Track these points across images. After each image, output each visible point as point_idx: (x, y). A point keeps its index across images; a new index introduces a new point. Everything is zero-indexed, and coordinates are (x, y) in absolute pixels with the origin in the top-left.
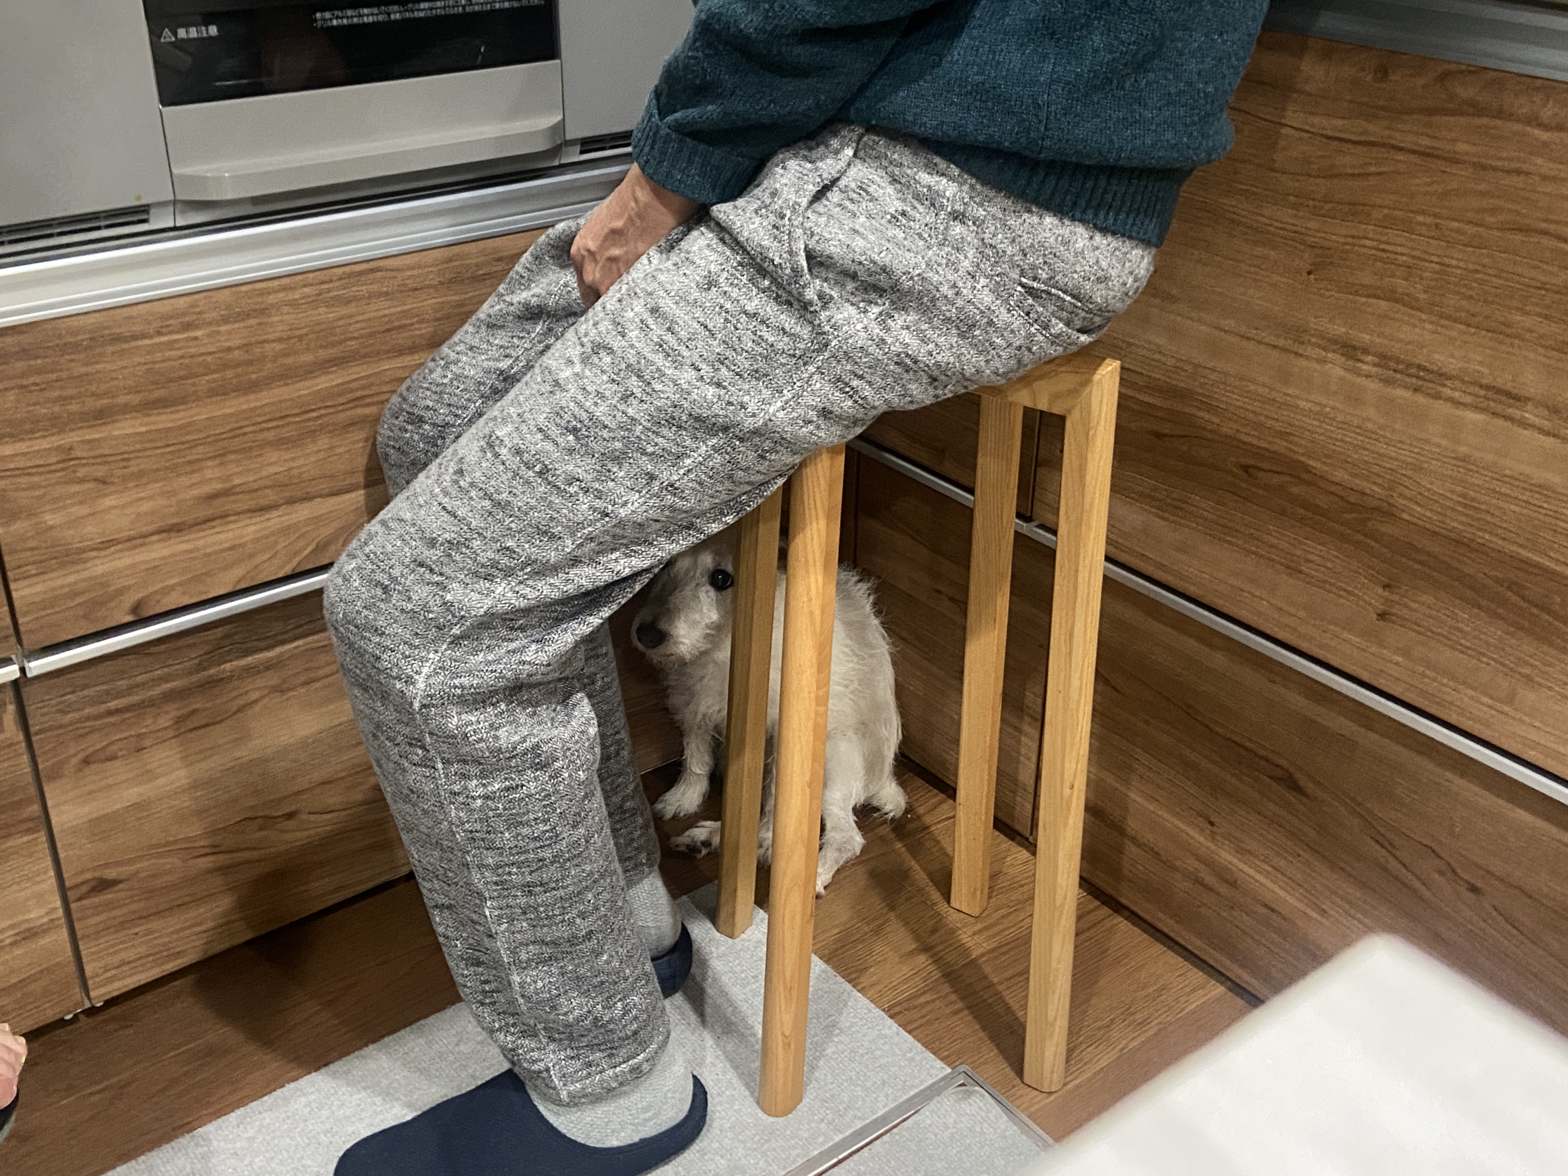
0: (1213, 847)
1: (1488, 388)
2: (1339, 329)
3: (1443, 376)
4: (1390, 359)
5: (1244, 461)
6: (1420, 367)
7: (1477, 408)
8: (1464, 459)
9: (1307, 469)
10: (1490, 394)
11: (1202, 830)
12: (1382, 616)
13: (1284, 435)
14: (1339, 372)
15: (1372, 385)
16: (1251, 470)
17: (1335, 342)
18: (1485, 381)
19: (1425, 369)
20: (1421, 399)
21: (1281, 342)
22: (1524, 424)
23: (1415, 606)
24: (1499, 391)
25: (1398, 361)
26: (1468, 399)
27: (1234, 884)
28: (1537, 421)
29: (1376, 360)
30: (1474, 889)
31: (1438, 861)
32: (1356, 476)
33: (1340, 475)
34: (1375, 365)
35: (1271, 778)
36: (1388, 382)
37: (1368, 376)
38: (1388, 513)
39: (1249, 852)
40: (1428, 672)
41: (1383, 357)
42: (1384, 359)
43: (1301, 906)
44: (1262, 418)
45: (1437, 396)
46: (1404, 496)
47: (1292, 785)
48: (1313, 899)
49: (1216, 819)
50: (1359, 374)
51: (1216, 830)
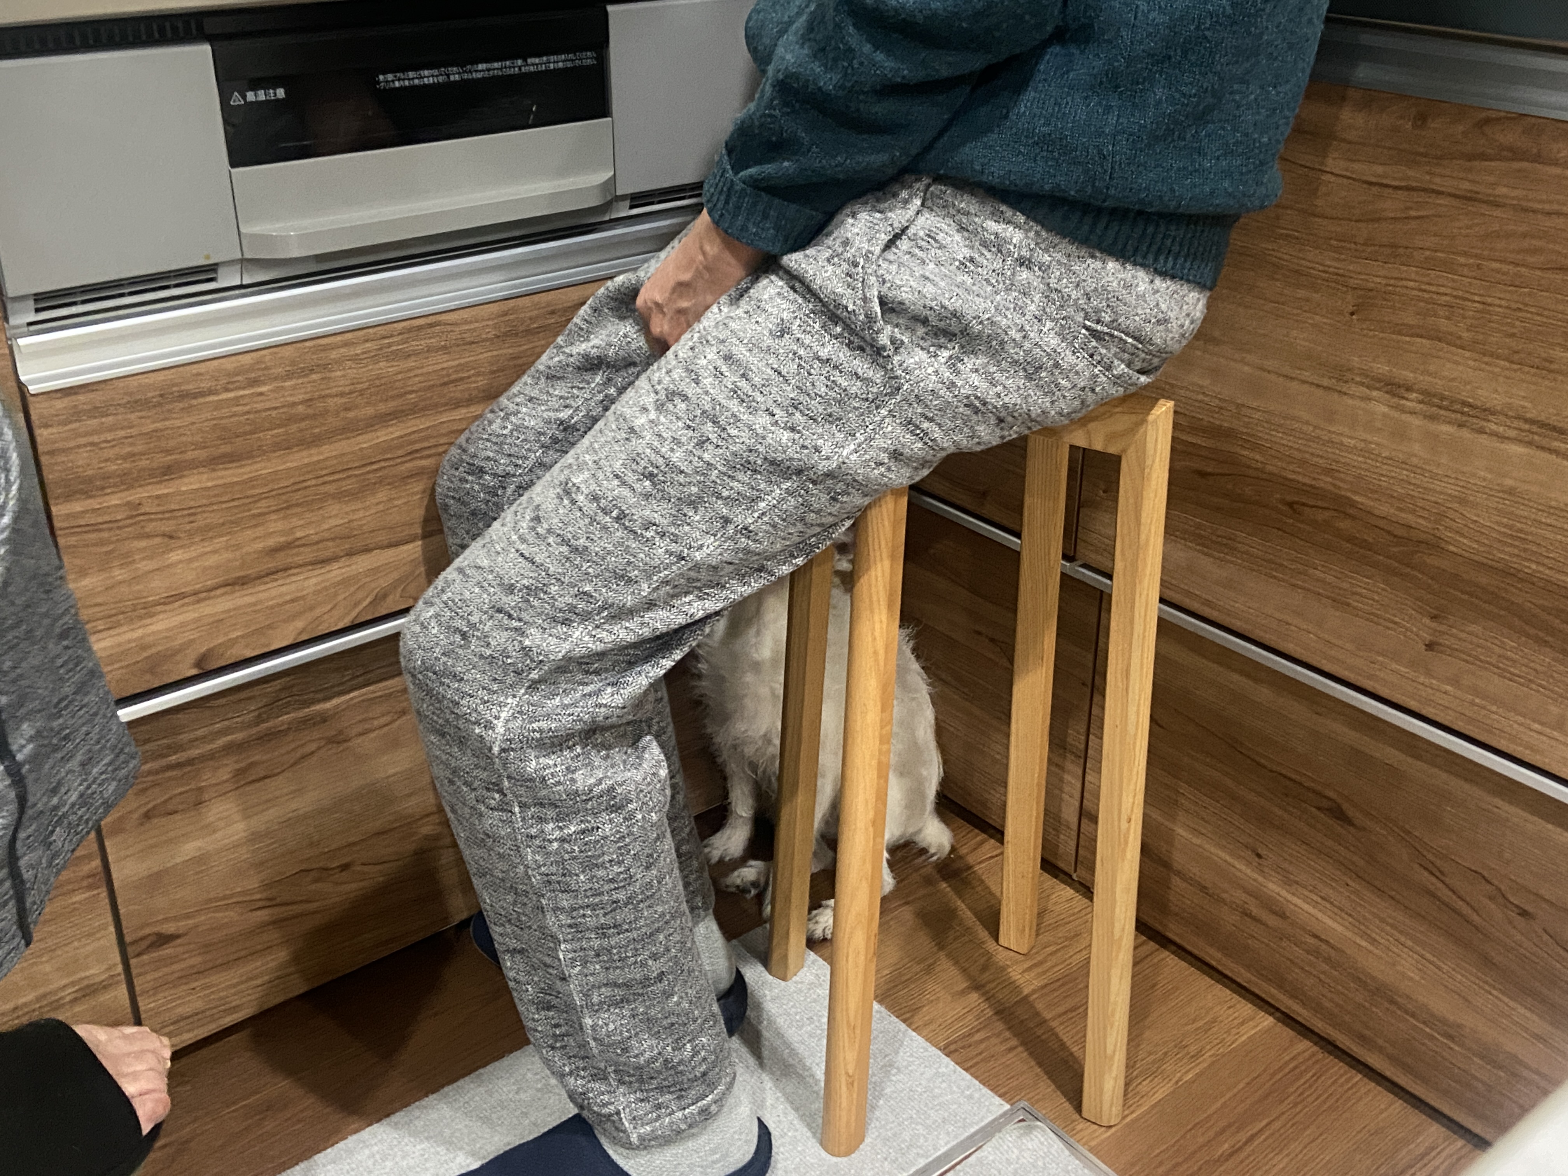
0: (1260, 879)
1: (1532, 422)
2: (1382, 368)
3: (1488, 412)
4: (1434, 396)
5: (1289, 498)
6: (1464, 403)
8: (1511, 491)
9: (1352, 504)
10: (1535, 428)
11: (1249, 863)
12: (1430, 646)
13: (1328, 471)
14: (1383, 409)
15: (1416, 421)
16: (1295, 506)
17: (1379, 380)
18: (1528, 416)
19: (1470, 405)
20: (1465, 434)
21: (1325, 382)
23: (1463, 635)
24: (1543, 425)
25: (1443, 398)
26: (1512, 433)
27: (1283, 916)
29: (1421, 397)
30: (1524, 913)
31: (1488, 887)
32: (1400, 509)
33: (1384, 509)
34: (1419, 402)
35: (1319, 809)
36: (1432, 418)
37: (1412, 413)
38: (1435, 545)
39: (1297, 883)
40: (1477, 701)
41: (1425, 392)
42: (1428, 396)
43: (1349, 934)
44: (1307, 456)
45: (1481, 431)
46: (1450, 529)
47: (1338, 814)
48: (1362, 927)
49: (1263, 852)
50: (1403, 410)
51: (1264, 862)
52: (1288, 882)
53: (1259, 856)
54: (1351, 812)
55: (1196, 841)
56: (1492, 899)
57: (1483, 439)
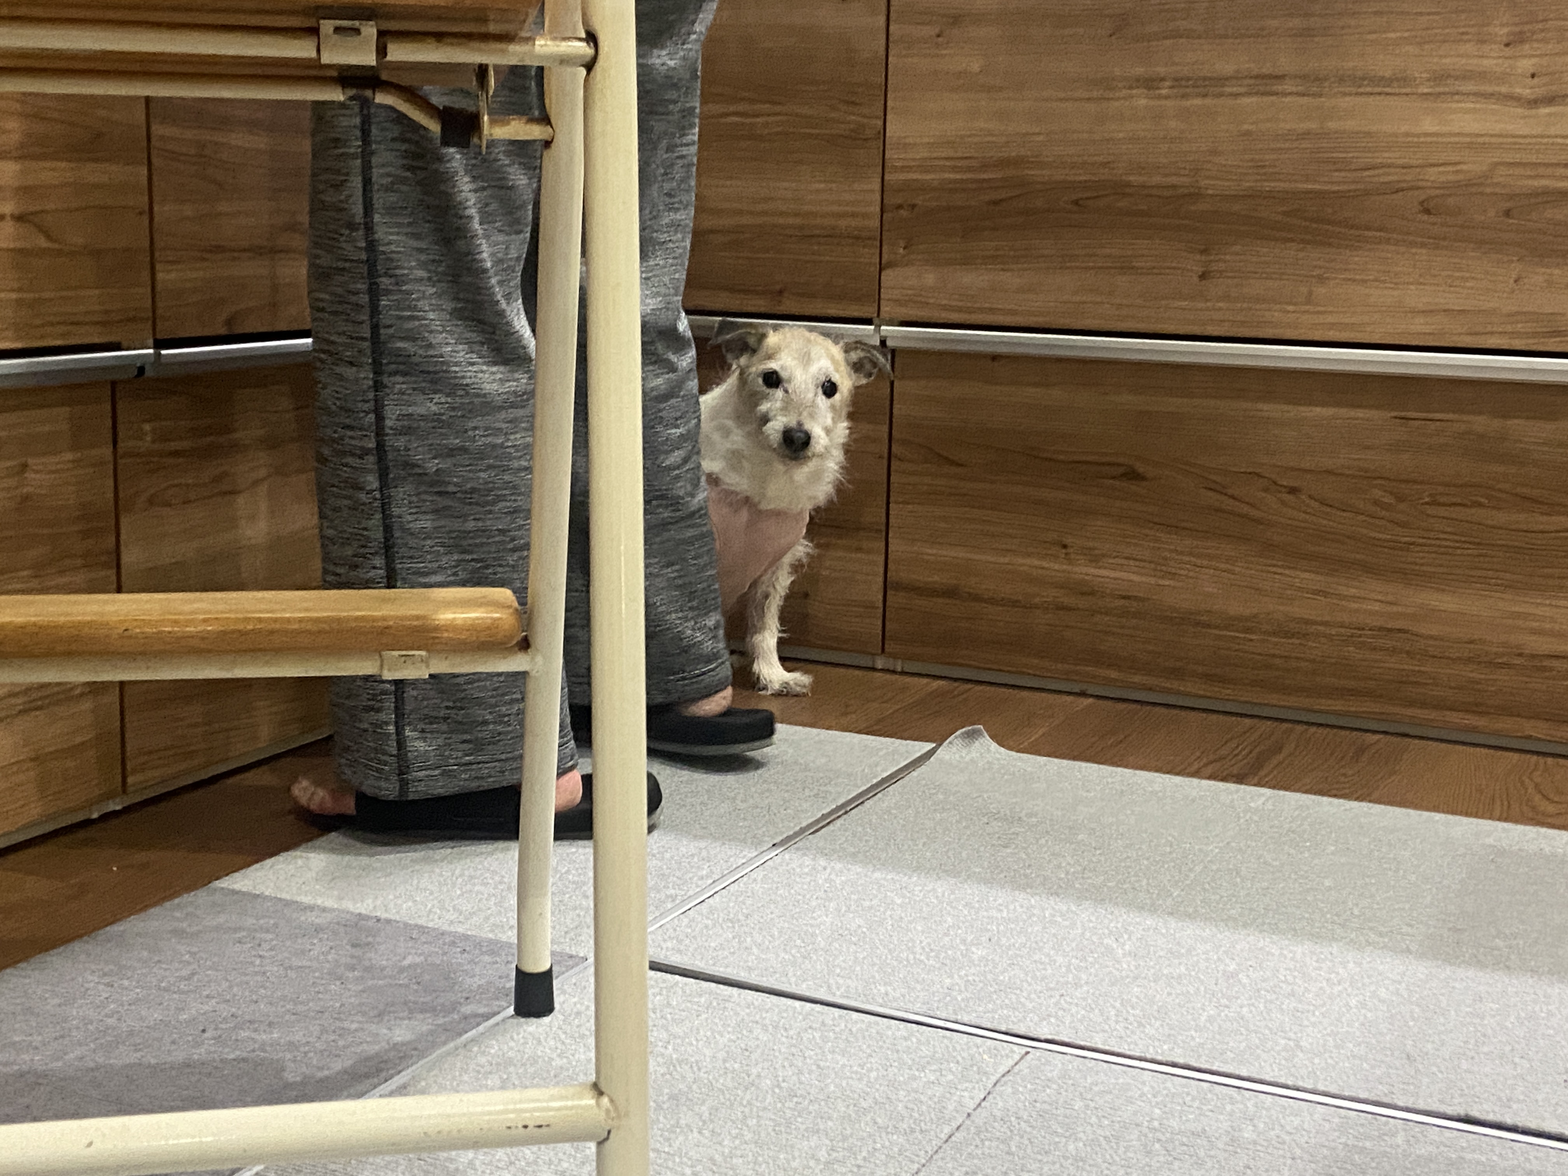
0: (1069, 568)
1: (1257, 77)
2: (1139, 71)
3: (1222, 80)
4: (1182, 79)
5: (1074, 197)
6: (1205, 79)
7: (1249, 94)
8: (1248, 133)
9: (1128, 185)
10: (1259, 82)
11: (1056, 557)
12: (1203, 276)
13: (1105, 165)
14: (1143, 102)
15: (1171, 103)
16: (1081, 202)
17: (1138, 80)
18: (1254, 73)
19: (1209, 79)
20: (1208, 101)
21: (1095, 94)
22: (1285, 94)
23: (1228, 257)
24: (1263, 77)
25: (1188, 79)
26: (1242, 90)
27: (1092, 593)
28: (1294, 89)
29: (1172, 84)
31: (1261, 480)
32: (1166, 175)
33: (1154, 180)
34: (1171, 87)
35: (1114, 478)
36: (1184, 96)
37: (1167, 97)
38: (1196, 196)
40: (1244, 305)
41: (1176, 80)
42: (1178, 81)
44: (1085, 158)
45: (1221, 95)
46: (1208, 178)
47: (1133, 475)
48: (1164, 568)
49: (1068, 540)
50: (1160, 97)
51: (1069, 550)
52: (1095, 559)
53: (1065, 547)
54: (1141, 468)
55: (1002, 560)
56: (1266, 490)
57: (1221, 101)
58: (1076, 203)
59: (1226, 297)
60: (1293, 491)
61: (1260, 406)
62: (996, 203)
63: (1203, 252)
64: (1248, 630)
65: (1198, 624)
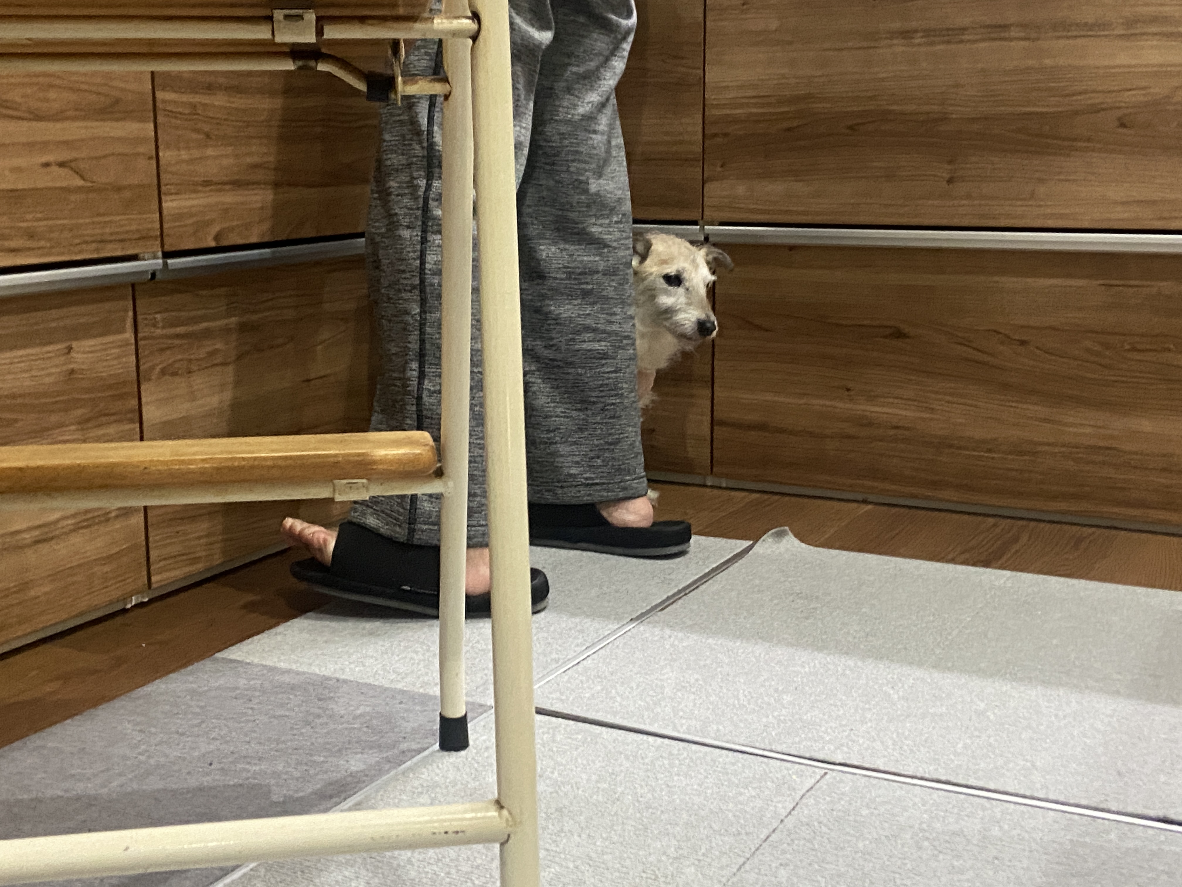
0: (851, 406)
1: (989, 27)
2: (897, 25)
3: (963, 30)
4: (930, 30)
5: (850, 123)
6: (948, 29)
7: (983, 40)
8: (982, 71)
9: (890, 112)
10: (990, 30)
11: (842, 399)
12: (950, 181)
13: (872, 98)
14: (901, 49)
15: (923, 49)
16: (854, 127)
17: (896, 33)
18: (985, 24)
19: (952, 29)
20: (953, 47)
21: (864, 44)
22: (1011, 39)
23: (969, 166)
25: (935, 30)
26: (979, 37)
27: (870, 424)
28: (1017, 35)
29: (921, 34)
31: (1001, 336)
32: (920, 105)
33: (911, 108)
34: (922, 37)
35: (884, 337)
36: (932, 44)
37: (919, 45)
38: (944, 119)
39: (877, 396)
41: (925, 31)
42: (928, 32)
43: (918, 414)
44: (857, 93)
45: (961, 42)
46: (952, 105)
47: (899, 334)
48: (925, 405)
49: (850, 385)
50: (914, 45)
51: (852, 393)
52: (871, 398)
53: (848, 390)
54: (906, 329)
55: (802, 401)
56: (1002, 343)
57: (961, 46)
58: (851, 128)
59: (969, 197)
60: (1023, 343)
61: (996, 278)
62: (789, 129)
63: (950, 162)
64: (990, 451)
65: (951, 446)
